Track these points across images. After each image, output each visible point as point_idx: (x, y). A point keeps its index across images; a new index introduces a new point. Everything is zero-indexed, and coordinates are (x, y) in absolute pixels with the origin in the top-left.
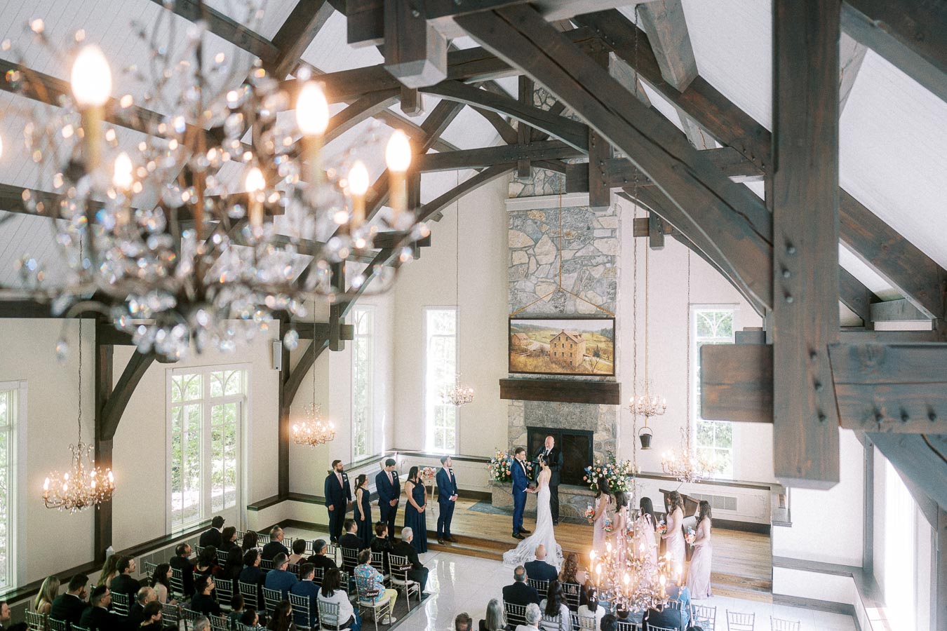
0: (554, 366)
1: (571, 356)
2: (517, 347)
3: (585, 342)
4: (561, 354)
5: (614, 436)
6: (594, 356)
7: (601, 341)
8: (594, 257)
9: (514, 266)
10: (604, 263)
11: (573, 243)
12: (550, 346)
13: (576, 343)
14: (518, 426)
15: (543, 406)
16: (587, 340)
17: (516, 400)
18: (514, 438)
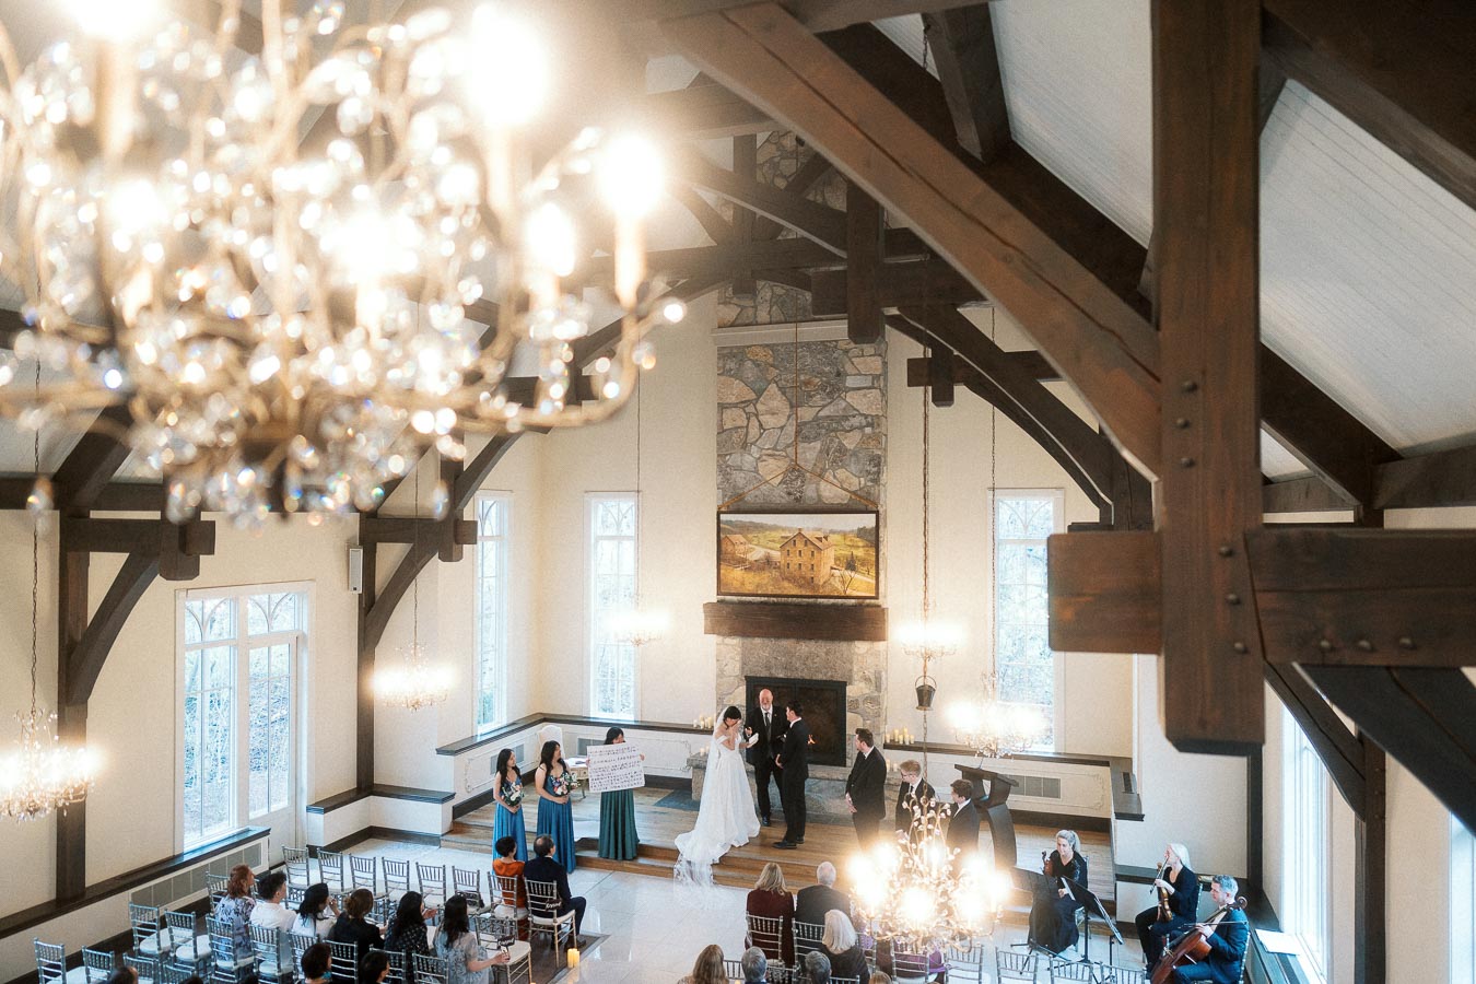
0: (786, 584)
1: (812, 569)
2: (729, 556)
3: (834, 548)
4: (797, 566)
6: (846, 568)
7: (859, 547)
8: (846, 418)
9: (724, 431)
10: (861, 428)
11: (814, 395)
12: (779, 553)
13: (819, 549)
14: (731, 675)
15: (770, 644)
16: (836, 545)
17: (727, 636)
18: (724, 695)
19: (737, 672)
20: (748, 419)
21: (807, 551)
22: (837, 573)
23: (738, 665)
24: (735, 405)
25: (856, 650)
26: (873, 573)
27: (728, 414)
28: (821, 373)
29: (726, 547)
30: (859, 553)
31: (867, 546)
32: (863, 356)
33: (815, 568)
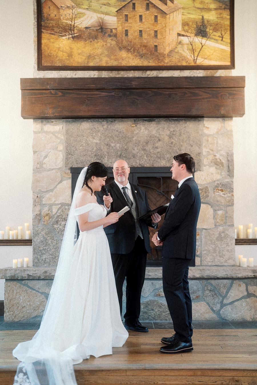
0: (124, 54)
1: (156, 36)
2: (53, 23)
3: (181, 11)
4: (137, 34)
5: (230, 172)
6: (196, 35)
7: (209, 10)
12: (115, 19)
13: (163, 13)
14: (52, 168)
15: (101, 129)
16: (183, 8)
17: (48, 122)
18: (44, 192)
19: (60, 163)
21: (149, 16)
22: (185, 40)
23: (61, 156)
25: (206, 131)
26: (227, 36)
29: (49, 11)
30: (211, 16)
31: (220, 8)
33: (159, 36)
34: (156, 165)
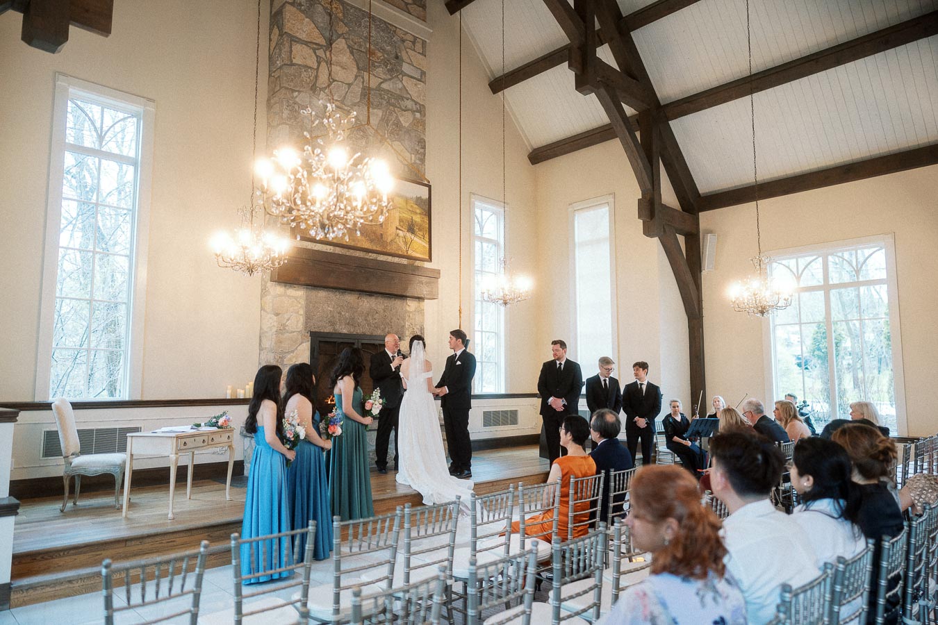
6: (408, 231)
7: (416, 213)
8: (402, 98)
9: (295, 65)
10: (413, 112)
11: (379, 67)
14: (294, 330)
15: (334, 298)
16: (400, 208)
17: (291, 287)
18: (286, 353)
19: (300, 326)
20: (319, 63)
22: (401, 233)
23: (302, 319)
24: (306, 43)
25: (408, 308)
26: (427, 236)
27: (297, 48)
28: (384, 50)
31: (423, 214)
32: (414, 50)
33: (384, 227)
34: (375, 333)
